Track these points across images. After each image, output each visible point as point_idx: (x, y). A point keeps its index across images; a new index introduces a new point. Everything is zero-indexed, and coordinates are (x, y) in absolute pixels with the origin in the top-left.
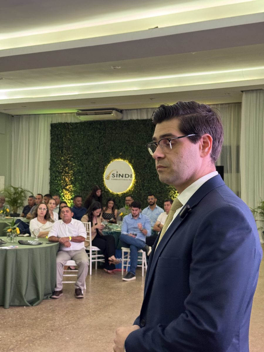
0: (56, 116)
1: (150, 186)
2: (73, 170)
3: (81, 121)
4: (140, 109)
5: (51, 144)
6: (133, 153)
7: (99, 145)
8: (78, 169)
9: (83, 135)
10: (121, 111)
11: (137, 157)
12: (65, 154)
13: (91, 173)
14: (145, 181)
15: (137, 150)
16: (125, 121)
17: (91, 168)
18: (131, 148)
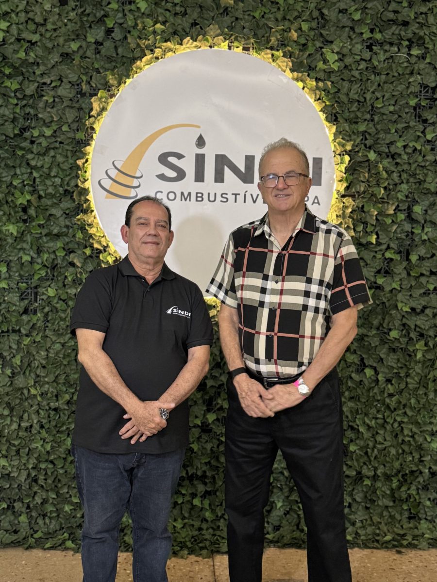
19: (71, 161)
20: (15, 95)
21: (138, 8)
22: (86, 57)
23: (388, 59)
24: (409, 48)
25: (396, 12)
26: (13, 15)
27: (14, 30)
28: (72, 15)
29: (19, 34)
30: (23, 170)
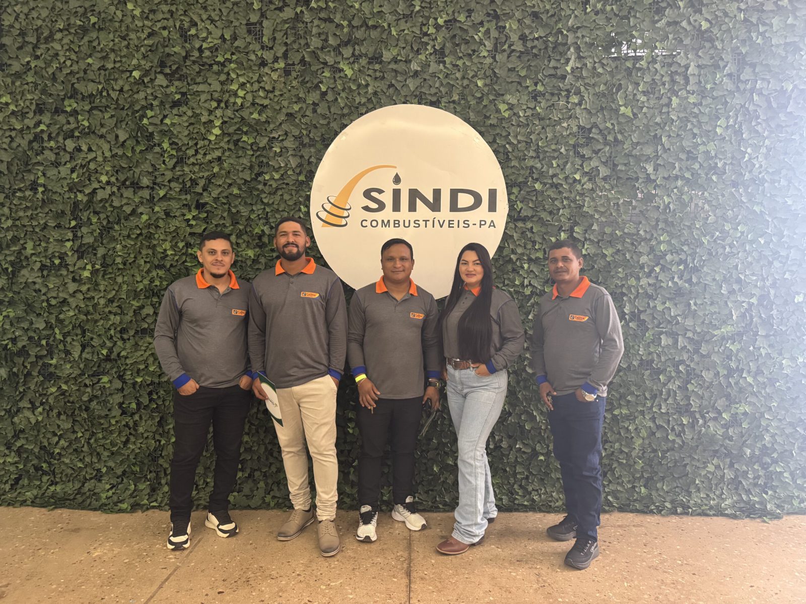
18: (486, 25)
19: (295, 198)
20: (252, 148)
21: (346, 75)
22: (306, 116)
23: (550, 106)
24: (568, 97)
25: (555, 68)
26: (248, 85)
27: (249, 97)
28: (295, 83)
29: (253, 100)
30: (259, 207)
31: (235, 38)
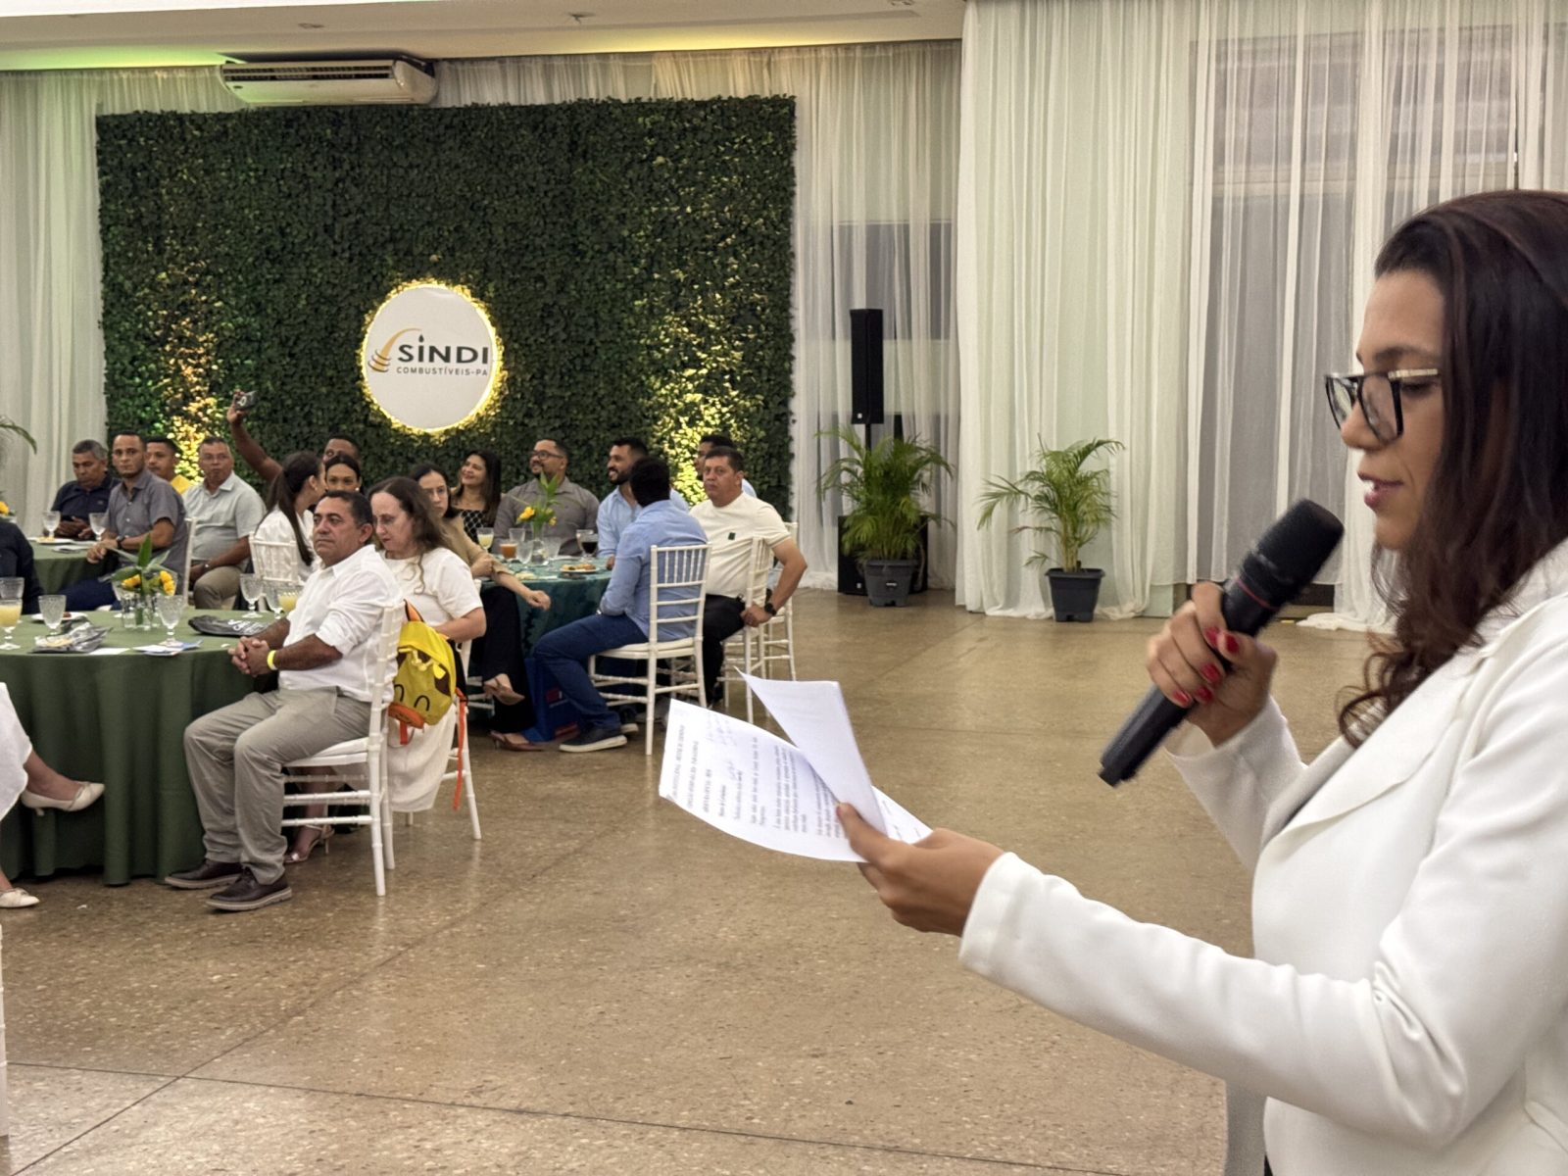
0: (121, 80)
1: (570, 397)
2: (215, 328)
3: (244, 106)
4: (518, 59)
5: (103, 212)
6: (493, 254)
7: (335, 219)
8: (238, 327)
9: (256, 170)
10: (429, 66)
11: (508, 273)
12: (171, 259)
13: (302, 346)
14: (546, 377)
15: (506, 241)
16: (446, 109)
17: (300, 319)
18: (482, 231)
21: (388, 264)
22: (363, 292)
26: (325, 269)
28: (355, 268)
29: (328, 280)
30: (331, 356)
31: (316, 235)
